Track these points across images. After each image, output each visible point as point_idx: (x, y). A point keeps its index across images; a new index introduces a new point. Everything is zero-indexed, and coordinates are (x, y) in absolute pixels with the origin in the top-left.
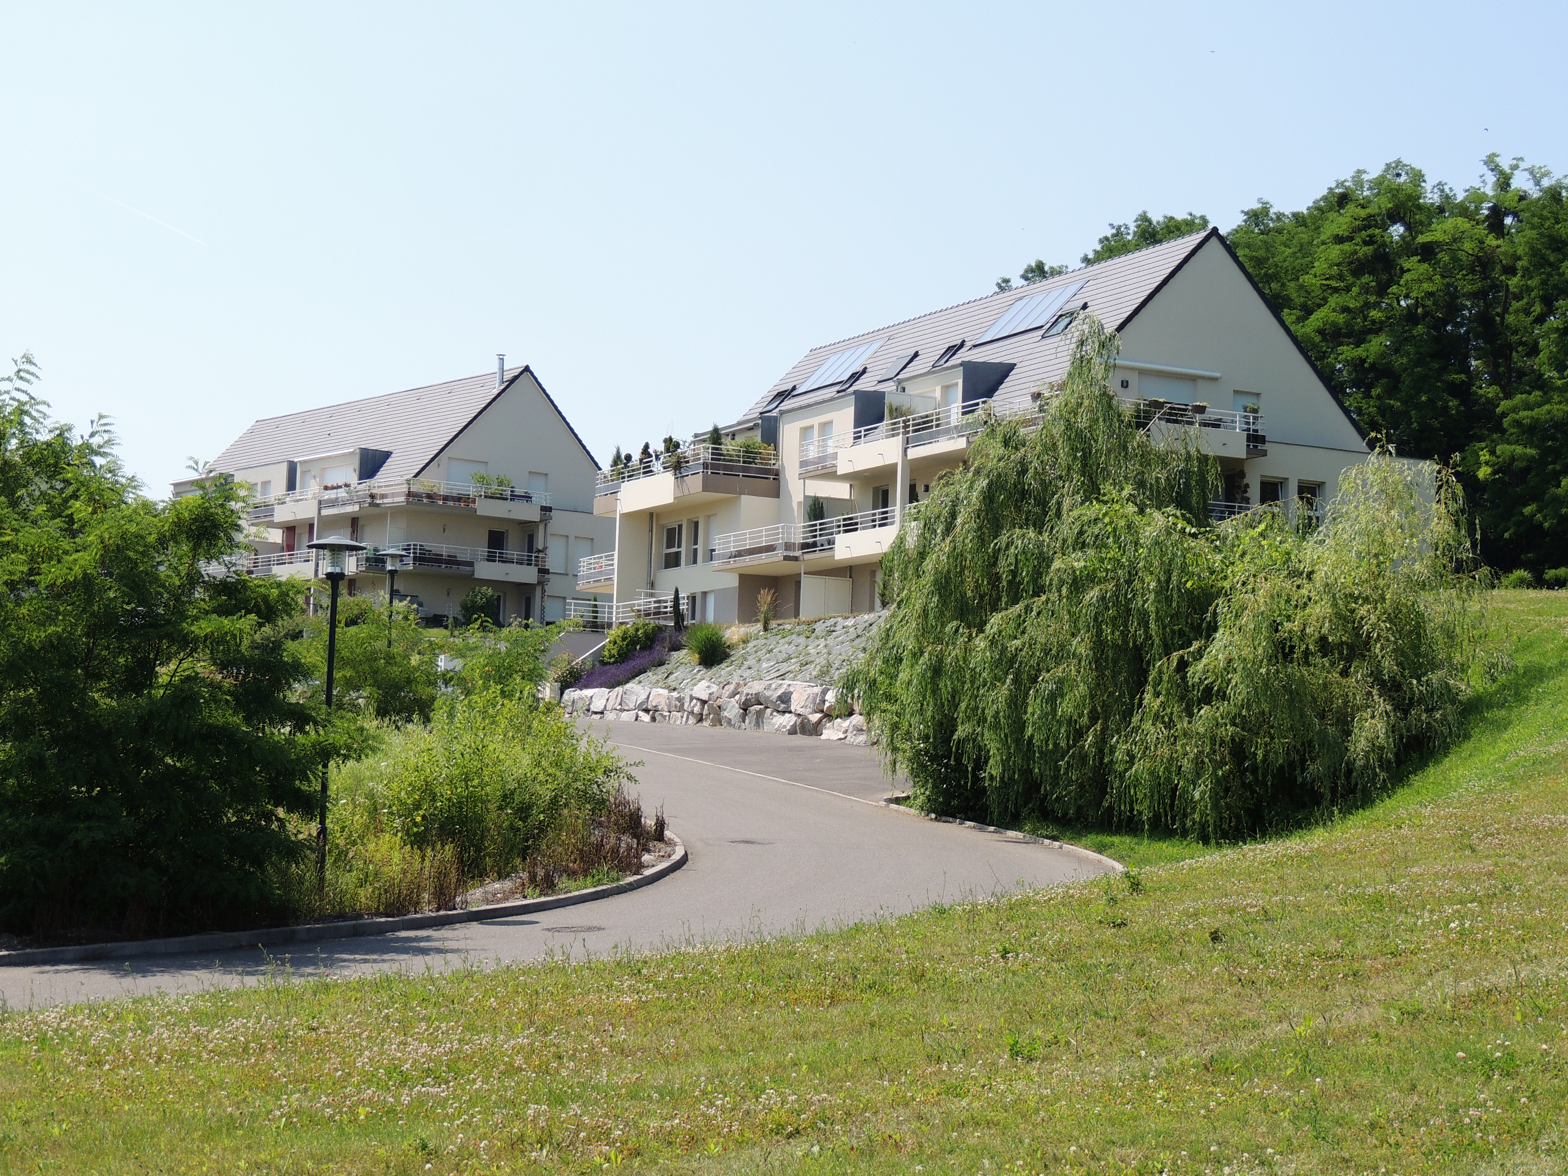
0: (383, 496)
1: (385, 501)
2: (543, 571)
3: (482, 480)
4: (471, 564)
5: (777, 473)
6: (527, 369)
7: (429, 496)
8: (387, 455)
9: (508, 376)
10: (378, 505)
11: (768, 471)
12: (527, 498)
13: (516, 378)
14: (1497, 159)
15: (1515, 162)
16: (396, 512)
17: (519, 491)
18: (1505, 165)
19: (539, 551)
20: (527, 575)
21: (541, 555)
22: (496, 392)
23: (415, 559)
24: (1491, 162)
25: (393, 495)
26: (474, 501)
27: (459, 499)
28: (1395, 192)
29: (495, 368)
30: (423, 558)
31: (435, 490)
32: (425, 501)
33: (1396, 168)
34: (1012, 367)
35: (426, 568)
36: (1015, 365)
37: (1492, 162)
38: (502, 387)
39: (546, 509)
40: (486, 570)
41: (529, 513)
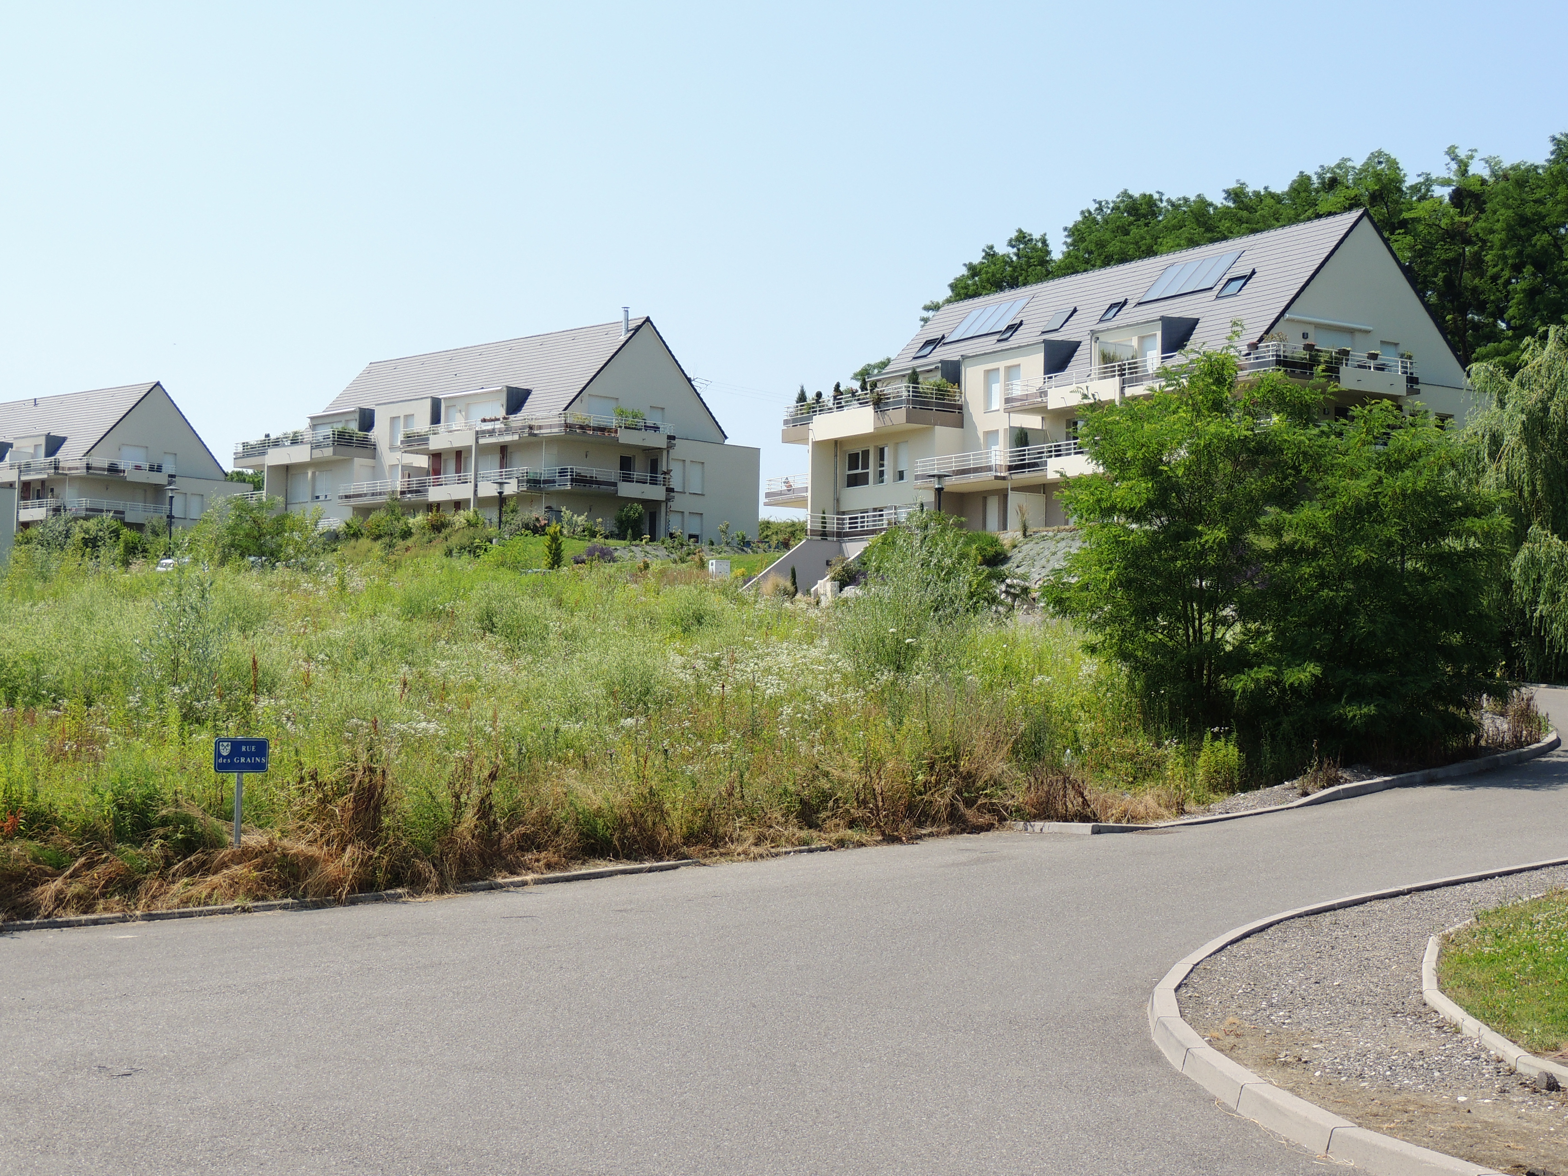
0: (540, 427)
1: (542, 431)
2: (670, 490)
3: (621, 414)
4: (615, 484)
5: (960, 408)
6: (648, 319)
7: (582, 427)
8: (528, 392)
9: (632, 325)
10: (535, 435)
11: (954, 406)
12: (656, 428)
13: (639, 327)
14: (1457, 150)
15: (1470, 153)
16: (552, 440)
17: (650, 423)
18: (1462, 154)
19: (665, 473)
20: (656, 493)
21: (667, 476)
22: (623, 338)
23: (572, 480)
24: (1451, 152)
25: (551, 426)
26: (616, 432)
27: (602, 429)
28: (1378, 176)
29: (621, 317)
30: (578, 480)
31: (587, 422)
32: (578, 431)
33: (1378, 156)
34: (1196, 321)
35: (580, 488)
36: (1198, 319)
37: (1454, 152)
38: (629, 335)
39: (671, 438)
40: (626, 490)
41: (657, 441)
